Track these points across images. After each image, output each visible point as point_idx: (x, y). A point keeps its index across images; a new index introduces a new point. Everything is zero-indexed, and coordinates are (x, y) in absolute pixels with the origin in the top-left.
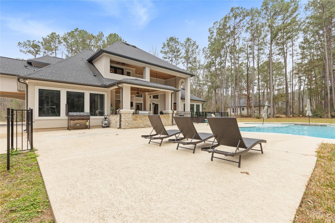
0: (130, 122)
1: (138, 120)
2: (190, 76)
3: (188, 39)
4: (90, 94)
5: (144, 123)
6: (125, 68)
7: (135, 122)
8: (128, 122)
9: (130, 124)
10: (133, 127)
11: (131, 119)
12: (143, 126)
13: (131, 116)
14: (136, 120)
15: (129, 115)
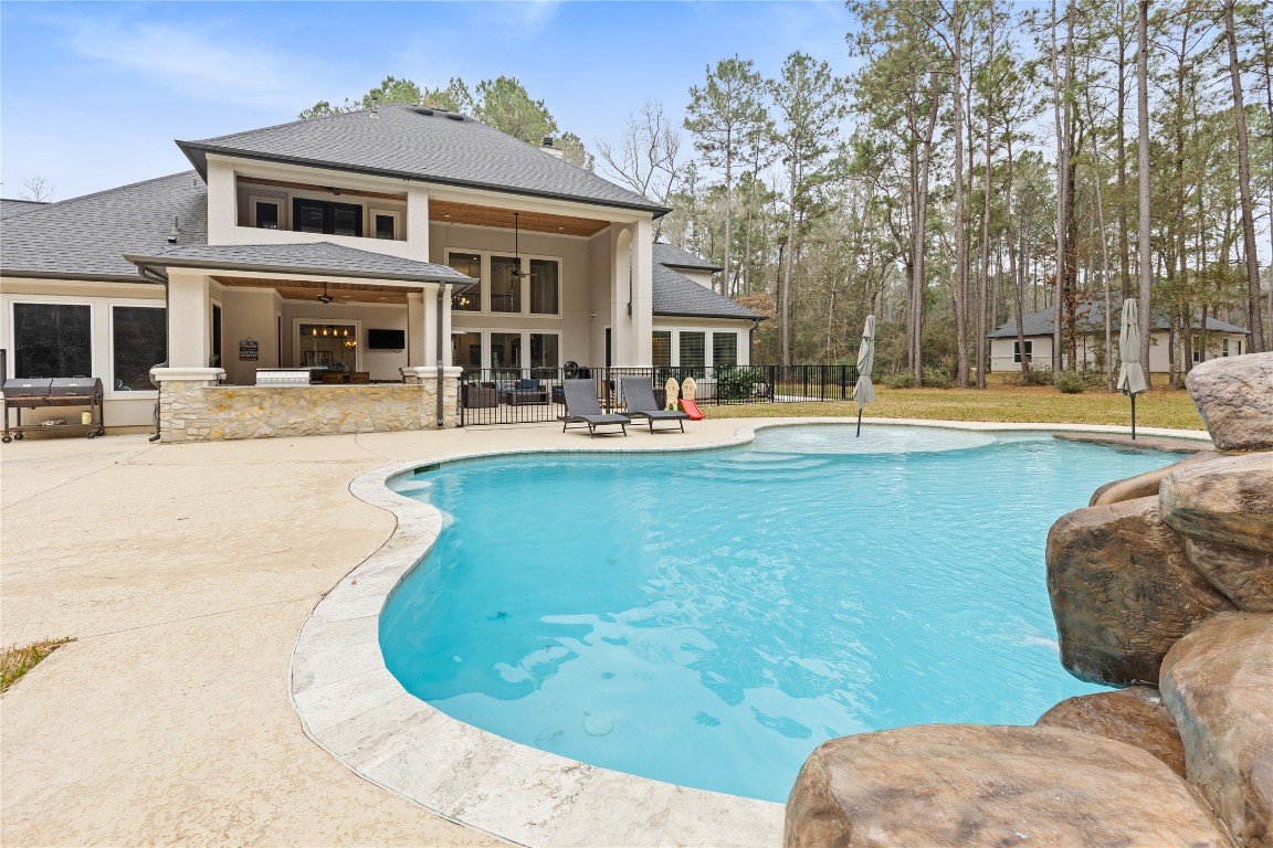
0: (194, 417)
1: (237, 406)
2: (651, 214)
3: (799, 60)
4: (115, 309)
5: (275, 420)
6: (368, 203)
7: (223, 415)
8: (186, 417)
9: (199, 425)
10: (214, 435)
11: (200, 405)
12: (267, 430)
13: (198, 393)
14: (230, 407)
15: (189, 389)
